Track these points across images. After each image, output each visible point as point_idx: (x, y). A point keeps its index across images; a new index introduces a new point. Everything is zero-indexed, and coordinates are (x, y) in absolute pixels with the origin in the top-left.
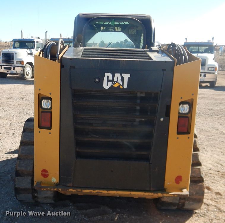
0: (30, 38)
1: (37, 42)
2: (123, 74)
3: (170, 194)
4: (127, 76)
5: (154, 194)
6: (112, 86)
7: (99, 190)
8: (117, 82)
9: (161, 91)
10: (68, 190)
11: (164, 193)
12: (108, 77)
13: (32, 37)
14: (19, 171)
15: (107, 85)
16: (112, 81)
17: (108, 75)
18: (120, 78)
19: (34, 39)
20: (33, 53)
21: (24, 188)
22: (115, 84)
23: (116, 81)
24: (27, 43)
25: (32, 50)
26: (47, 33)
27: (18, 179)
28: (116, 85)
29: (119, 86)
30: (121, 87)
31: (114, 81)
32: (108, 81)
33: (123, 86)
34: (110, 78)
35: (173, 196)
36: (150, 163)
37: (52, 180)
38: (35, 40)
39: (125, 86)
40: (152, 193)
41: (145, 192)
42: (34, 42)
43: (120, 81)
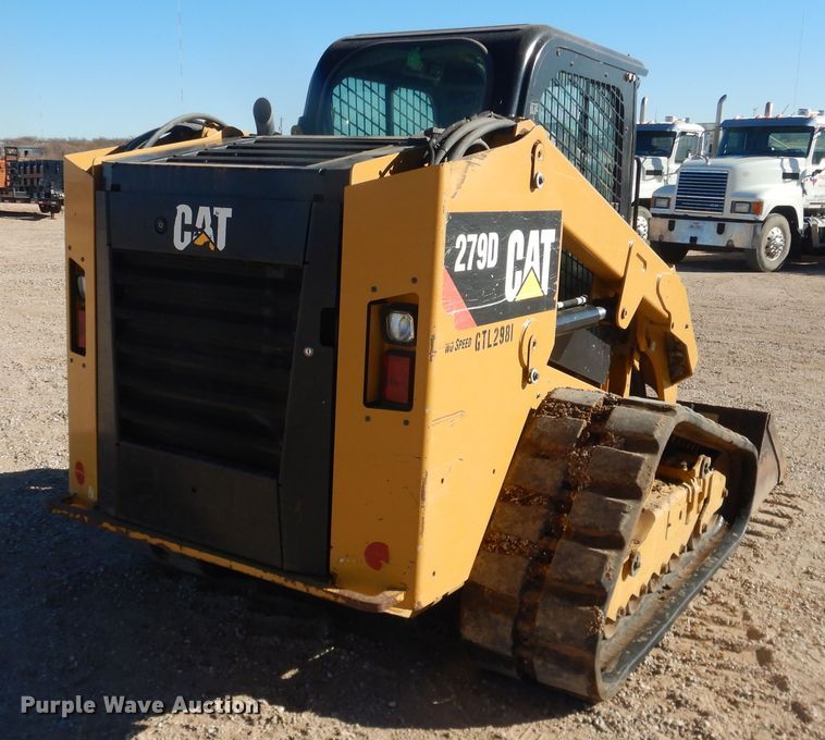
0: (663, 122)
1: (683, 133)
2: (215, 209)
3: (327, 592)
4: (224, 214)
5: (286, 581)
6: (192, 242)
8: (202, 230)
9: (304, 263)
11: (312, 585)
12: (183, 214)
13: (669, 118)
15: (182, 240)
16: (191, 228)
17: (184, 209)
18: (208, 222)
19: (673, 125)
20: (665, 171)
22: (199, 236)
23: (200, 230)
24: (658, 137)
25: (663, 159)
26: (724, 103)
28: (201, 241)
29: (206, 244)
30: (212, 247)
31: (197, 230)
32: (185, 228)
33: (215, 244)
34: (188, 221)
35: (332, 598)
36: (278, 485)
37: (89, 491)
38: (678, 129)
39: (221, 245)
40: (280, 576)
41: (265, 571)
42: (673, 135)
43: (208, 230)
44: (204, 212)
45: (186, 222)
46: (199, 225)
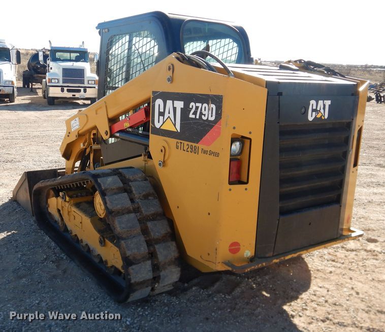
2: (325, 101)
4: (328, 103)
6: (316, 116)
7: (299, 252)
8: (319, 111)
9: (353, 119)
10: (272, 261)
12: (313, 105)
14: (129, 256)
15: (312, 116)
16: (316, 110)
17: (313, 102)
18: (322, 107)
21: (141, 280)
22: (318, 113)
27: (133, 269)
28: (319, 116)
29: (321, 117)
31: (318, 111)
32: (313, 110)
33: (324, 117)
36: (340, 206)
37: (245, 254)
39: (326, 117)
43: (322, 111)
44: (321, 102)
45: (314, 108)
46: (318, 109)
